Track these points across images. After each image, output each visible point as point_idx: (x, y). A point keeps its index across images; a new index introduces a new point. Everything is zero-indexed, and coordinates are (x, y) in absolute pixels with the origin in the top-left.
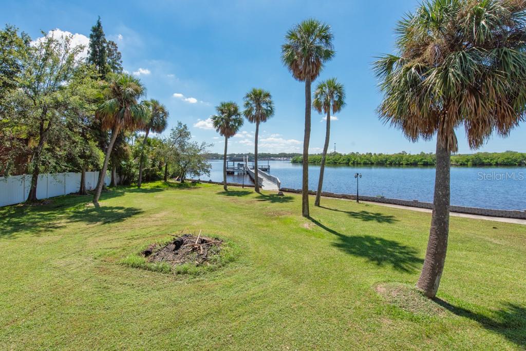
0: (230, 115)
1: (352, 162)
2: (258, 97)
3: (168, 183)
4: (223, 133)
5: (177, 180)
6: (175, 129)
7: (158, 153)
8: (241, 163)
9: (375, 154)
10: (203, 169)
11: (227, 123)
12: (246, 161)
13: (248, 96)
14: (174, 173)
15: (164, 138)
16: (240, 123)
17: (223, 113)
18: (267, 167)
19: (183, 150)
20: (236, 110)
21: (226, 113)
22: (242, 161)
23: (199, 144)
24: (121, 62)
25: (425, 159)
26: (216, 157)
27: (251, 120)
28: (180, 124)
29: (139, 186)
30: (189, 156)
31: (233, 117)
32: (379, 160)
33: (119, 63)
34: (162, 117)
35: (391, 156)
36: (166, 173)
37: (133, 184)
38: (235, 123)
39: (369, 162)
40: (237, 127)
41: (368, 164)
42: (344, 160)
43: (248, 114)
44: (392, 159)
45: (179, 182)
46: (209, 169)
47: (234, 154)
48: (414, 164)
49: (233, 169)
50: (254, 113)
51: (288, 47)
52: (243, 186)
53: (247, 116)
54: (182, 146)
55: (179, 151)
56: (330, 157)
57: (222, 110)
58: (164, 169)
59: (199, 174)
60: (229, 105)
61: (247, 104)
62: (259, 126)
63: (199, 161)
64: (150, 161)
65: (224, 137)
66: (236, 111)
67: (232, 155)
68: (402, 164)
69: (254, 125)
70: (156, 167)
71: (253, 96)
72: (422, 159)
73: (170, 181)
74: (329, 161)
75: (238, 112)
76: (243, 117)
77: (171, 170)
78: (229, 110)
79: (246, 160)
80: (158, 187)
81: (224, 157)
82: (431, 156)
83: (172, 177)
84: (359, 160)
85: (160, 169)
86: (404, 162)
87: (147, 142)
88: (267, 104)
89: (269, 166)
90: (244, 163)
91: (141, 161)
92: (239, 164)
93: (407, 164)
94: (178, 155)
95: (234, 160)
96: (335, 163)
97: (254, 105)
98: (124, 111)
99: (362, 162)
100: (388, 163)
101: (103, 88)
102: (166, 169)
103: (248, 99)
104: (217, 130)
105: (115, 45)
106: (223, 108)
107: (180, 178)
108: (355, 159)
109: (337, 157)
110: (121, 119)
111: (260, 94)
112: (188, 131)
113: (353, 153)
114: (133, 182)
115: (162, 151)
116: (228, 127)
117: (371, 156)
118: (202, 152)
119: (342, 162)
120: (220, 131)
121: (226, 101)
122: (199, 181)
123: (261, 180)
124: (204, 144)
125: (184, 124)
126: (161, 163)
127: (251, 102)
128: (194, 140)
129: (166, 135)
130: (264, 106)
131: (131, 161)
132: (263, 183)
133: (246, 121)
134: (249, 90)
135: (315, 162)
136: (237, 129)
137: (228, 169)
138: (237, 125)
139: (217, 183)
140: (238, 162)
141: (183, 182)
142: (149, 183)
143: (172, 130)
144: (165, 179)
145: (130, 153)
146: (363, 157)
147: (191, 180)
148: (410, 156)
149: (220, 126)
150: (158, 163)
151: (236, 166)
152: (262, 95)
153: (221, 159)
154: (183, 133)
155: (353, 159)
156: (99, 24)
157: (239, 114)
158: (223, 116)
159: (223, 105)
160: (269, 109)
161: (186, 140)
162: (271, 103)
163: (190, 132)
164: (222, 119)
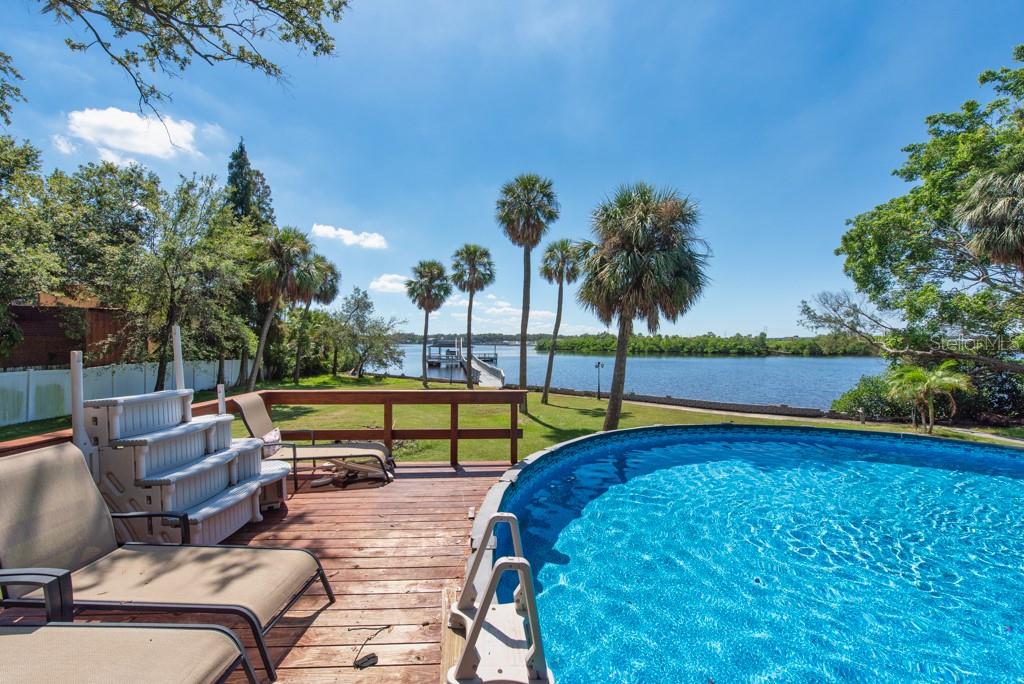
0: (432, 280)
1: (631, 348)
2: (473, 256)
3: (340, 377)
4: (421, 305)
5: (353, 374)
6: (350, 298)
7: (325, 334)
8: (451, 349)
9: (667, 337)
10: (392, 357)
11: (429, 291)
12: (459, 346)
13: (458, 254)
14: (346, 365)
15: (333, 312)
16: (447, 291)
17: (422, 277)
18: (493, 356)
19: (362, 330)
20: (441, 272)
21: (426, 276)
22: (454, 346)
23: (386, 321)
24: (271, 200)
25: (741, 344)
26: (411, 339)
27: (462, 288)
28: (357, 290)
29: (296, 382)
30: (370, 338)
31: (438, 282)
33: (268, 201)
34: (332, 280)
35: (689, 340)
36: (335, 364)
37: (286, 379)
38: (439, 291)
39: (658, 349)
40: (442, 297)
41: (656, 351)
43: (458, 278)
44: (692, 344)
45: (356, 377)
46: (401, 357)
47: (442, 335)
48: (724, 352)
49: (439, 358)
50: (466, 278)
51: (503, 204)
52: (451, 382)
53: (456, 283)
54: (361, 323)
55: (356, 330)
56: (598, 341)
57: (420, 273)
58: (332, 356)
59: (385, 365)
60: (432, 265)
61: (456, 266)
62: (474, 296)
63: (387, 346)
64: (312, 345)
65: (423, 312)
66: (441, 274)
67: (437, 337)
68: (707, 352)
69: (467, 294)
70: (321, 355)
71: (465, 255)
72: (736, 345)
73: (341, 375)
74: (595, 348)
75: (445, 275)
76: (450, 282)
77: (342, 359)
78: (431, 272)
79: (459, 344)
80: (325, 383)
81: (424, 340)
82: (749, 340)
83: (344, 370)
85: (327, 357)
86: (709, 350)
87: (306, 316)
88: (485, 266)
89: (496, 354)
90: (456, 349)
91: (299, 346)
92: (448, 351)
93: (714, 353)
94: (355, 336)
95: (441, 345)
96: (605, 350)
97: (466, 267)
98: (286, 279)
100: (685, 350)
101: (258, 246)
102: (336, 357)
103: (458, 258)
104: (414, 301)
105: (261, 175)
106: (422, 269)
107: (357, 372)
110: (283, 287)
111: (475, 252)
112: (369, 301)
114: (284, 376)
115: (330, 330)
116: (429, 296)
117: (661, 339)
118: (390, 332)
120: (417, 303)
121: (428, 259)
122: (386, 375)
123: (478, 373)
124: (392, 320)
125: (362, 290)
126: (327, 349)
127: (462, 263)
128: (377, 314)
129: (336, 307)
130: (481, 269)
131: (284, 344)
132: (481, 378)
133: (455, 289)
134: (459, 246)
135: (573, 348)
136: (442, 299)
137: (430, 358)
138: (442, 294)
139: (413, 378)
140: (446, 349)
141: (360, 376)
142: (310, 379)
143: (346, 299)
144: (334, 372)
145: (287, 333)
146: (647, 341)
147: (373, 374)
148: (719, 339)
149: (418, 295)
150: (322, 349)
151: (443, 353)
152: (478, 254)
153: (419, 343)
154: (362, 304)
156: (242, 148)
157: (445, 279)
158: (423, 280)
159: (422, 265)
160: (488, 272)
161: (366, 314)
162: (490, 264)
163: (372, 303)
164: (421, 285)
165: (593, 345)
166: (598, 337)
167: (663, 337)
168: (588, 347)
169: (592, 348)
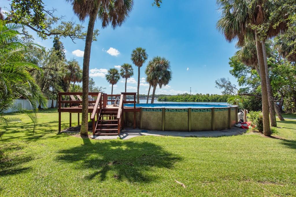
0: (114, 75)
1: (196, 100)
2: (126, 67)
4: (111, 83)
11: (113, 78)
13: (122, 66)
16: (119, 78)
17: (111, 73)
19: (91, 91)
21: (112, 73)
23: (99, 88)
24: (64, 50)
27: (123, 77)
31: (116, 75)
32: (213, 99)
39: (207, 100)
40: (117, 80)
41: (207, 101)
42: (192, 98)
43: (122, 74)
50: (124, 74)
51: (133, 55)
60: (114, 70)
61: (121, 70)
62: (127, 79)
65: (111, 85)
66: (117, 73)
69: (125, 79)
71: (124, 67)
78: (114, 72)
84: (201, 98)
88: (130, 70)
96: (186, 100)
97: (125, 70)
99: (203, 100)
100: (219, 100)
103: (122, 68)
106: (111, 71)
108: (198, 98)
109: (187, 97)
111: (127, 66)
112: (93, 81)
113: (198, 94)
116: (113, 80)
119: (190, 100)
120: (109, 82)
121: (112, 68)
124: (101, 88)
125: (91, 78)
127: (123, 69)
128: (96, 86)
133: (121, 77)
134: (123, 64)
135: (173, 100)
136: (117, 81)
138: (117, 79)
146: (203, 97)
149: (109, 79)
154: (91, 82)
155: (197, 98)
157: (118, 74)
158: (111, 75)
159: (111, 70)
160: (131, 72)
161: (93, 86)
162: (132, 69)
163: (94, 82)
164: (111, 76)
165: (181, 99)
166: (183, 95)
167: (210, 95)
168: (179, 99)
169: (181, 100)
